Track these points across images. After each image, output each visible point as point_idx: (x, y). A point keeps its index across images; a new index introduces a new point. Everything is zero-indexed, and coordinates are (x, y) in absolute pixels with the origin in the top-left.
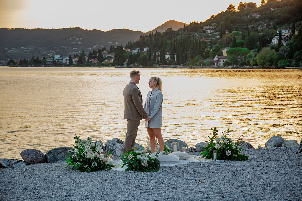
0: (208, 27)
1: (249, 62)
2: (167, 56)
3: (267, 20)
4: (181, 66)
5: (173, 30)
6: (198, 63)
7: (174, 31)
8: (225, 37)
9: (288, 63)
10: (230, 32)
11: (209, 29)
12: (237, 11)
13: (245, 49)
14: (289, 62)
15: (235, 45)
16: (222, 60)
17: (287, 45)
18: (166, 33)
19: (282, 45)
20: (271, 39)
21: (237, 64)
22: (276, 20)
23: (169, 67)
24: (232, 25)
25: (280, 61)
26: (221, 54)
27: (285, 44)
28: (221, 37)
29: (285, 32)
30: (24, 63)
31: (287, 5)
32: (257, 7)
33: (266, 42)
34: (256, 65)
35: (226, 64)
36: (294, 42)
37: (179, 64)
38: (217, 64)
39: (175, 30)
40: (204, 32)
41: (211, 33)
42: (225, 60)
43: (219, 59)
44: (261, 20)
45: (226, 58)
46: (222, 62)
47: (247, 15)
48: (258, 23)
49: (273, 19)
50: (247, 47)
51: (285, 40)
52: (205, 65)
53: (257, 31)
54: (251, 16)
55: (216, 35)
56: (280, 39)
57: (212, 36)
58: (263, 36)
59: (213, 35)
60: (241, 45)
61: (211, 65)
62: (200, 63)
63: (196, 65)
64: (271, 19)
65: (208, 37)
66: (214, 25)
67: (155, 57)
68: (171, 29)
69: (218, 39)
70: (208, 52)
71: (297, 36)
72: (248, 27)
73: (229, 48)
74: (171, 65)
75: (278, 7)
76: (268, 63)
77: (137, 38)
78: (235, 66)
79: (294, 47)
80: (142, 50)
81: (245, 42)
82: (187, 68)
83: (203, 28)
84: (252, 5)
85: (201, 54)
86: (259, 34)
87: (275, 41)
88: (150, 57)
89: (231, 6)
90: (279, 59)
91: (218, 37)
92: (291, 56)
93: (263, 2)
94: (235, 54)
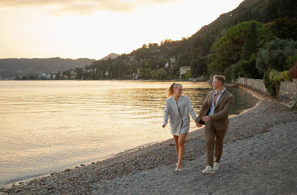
0: (131, 57)
1: (151, 76)
2: (107, 74)
3: (164, 53)
4: (114, 79)
5: (112, 58)
6: (124, 77)
7: (112, 59)
8: (140, 63)
9: (172, 78)
10: (143, 60)
11: (132, 58)
12: (148, 48)
13: (150, 69)
14: (173, 77)
15: (144, 67)
16: (137, 76)
17: (173, 67)
18: (108, 60)
19: (171, 67)
20: (165, 64)
21: (145, 78)
22: (168, 53)
23: (107, 80)
24: (145, 56)
25: (168, 76)
26: (137, 72)
27: (172, 67)
28: (138, 62)
29: (173, 60)
30: (25, 78)
31: (175, 45)
32: (159, 46)
33: (162, 65)
34: (155, 78)
35: (139, 78)
36: (177, 65)
37: (114, 78)
38: (134, 78)
39: (113, 59)
40: (129, 59)
41: (133, 60)
42: (139, 75)
43: (135, 75)
45: (139, 74)
46: (137, 77)
47: (153, 50)
48: (159, 55)
49: (167, 53)
50: (151, 68)
51: (172, 64)
52: (127, 78)
53: (158, 59)
54: (155, 51)
55: (135, 61)
56: (169, 64)
57: (133, 62)
58: (161, 62)
59: (134, 62)
60: (148, 67)
61: (130, 78)
62: (125, 77)
63: (123, 78)
64: (166, 52)
65: (131, 62)
66: (135, 56)
67: (100, 74)
68: (110, 58)
69: (136, 64)
70: (130, 71)
71: (178, 62)
72: (153, 57)
73: (141, 69)
74: (109, 78)
75: (170, 46)
76: (162, 77)
77: (92, 63)
78: (144, 79)
79: (176, 68)
80: (94, 70)
81: (150, 65)
82: (117, 80)
83: (128, 57)
84: (156, 45)
85: (126, 72)
86: (159, 61)
87: (167, 65)
88: (97, 74)
89: (144, 45)
90: (168, 75)
91: (136, 62)
92: (174, 73)
93: (162, 43)
94: (144, 72)
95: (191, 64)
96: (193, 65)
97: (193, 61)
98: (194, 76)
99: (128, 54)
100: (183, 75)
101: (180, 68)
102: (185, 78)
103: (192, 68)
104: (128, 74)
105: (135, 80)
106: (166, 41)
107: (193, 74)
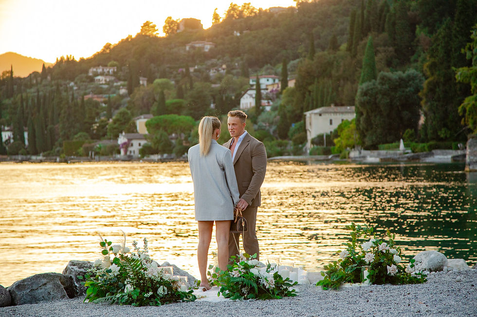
0: (100, 70)
2: (6, 135)
3: (227, 57)
4: (40, 157)
5: (16, 74)
6: (81, 150)
7: (19, 78)
8: (139, 94)
9: (279, 149)
10: (150, 81)
11: (102, 74)
13: (185, 118)
14: (280, 145)
15: (164, 109)
16: (135, 143)
17: (274, 109)
19: (263, 110)
20: (239, 96)
21: (170, 152)
22: (246, 56)
23: (11, 160)
24: (152, 65)
26: (132, 129)
27: (268, 108)
28: (130, 91)
29: (268, 83)
31: (267, 26)
33: (229, 104)
35: (146, 153)
36: (288, 102)
37: (36, 153)
38: (126, 152)
39: (22, 76)
40: (92, 80)
41: (107, 83)
42: (143, 142)
43: (129, 140)
44: (214, 57)
45: (144, 137)
46: (136, 147)
47: (184, 44)
48: (209, 62)
49: (239, 55)
50: (190, 114)
51: (268, 98)
52: (96, 153)
53: (207, 79)
54: (193, 47)
55: (118, 88)
56: (259, 98)
57: (109, 90)
58: (222, 91)
59: (111, 88)
60: (178, 109)
61: (111, 154)
62: (87, 150)
63: (77, 154)
64: (235, 53)
65: (99, 91)
66: (112, 66)
68: (12, 72)
69: (122, 97)
70: (103, 126)
71: (293, 91)
72: (188, 70)
73: (151, 116)
74: (17, 154)
75: (249, 29)
78: (165, 156)
79: (288, 115)
81: (185, 102)
82: (55, 161)
83: (87, 72)
84: (192, 24)
85: (88, 130)
86: (213, 86)
87: (248, 101)
89: (147, 24)
91: (123, 91)
92: (283, 133)
93: (216, 17)
94: (165, 129)
95: (358, 97)
96: (363, 104)
97: (362, 87)
98: (368, 142)
99: (82, 60)
100: (319, 140)
101: (308, 114)
102: (327, 152)
103: (360, 114)
104: (97, 137)
105: (129, 159)
106: (233, 8)
107: (363, 135)
